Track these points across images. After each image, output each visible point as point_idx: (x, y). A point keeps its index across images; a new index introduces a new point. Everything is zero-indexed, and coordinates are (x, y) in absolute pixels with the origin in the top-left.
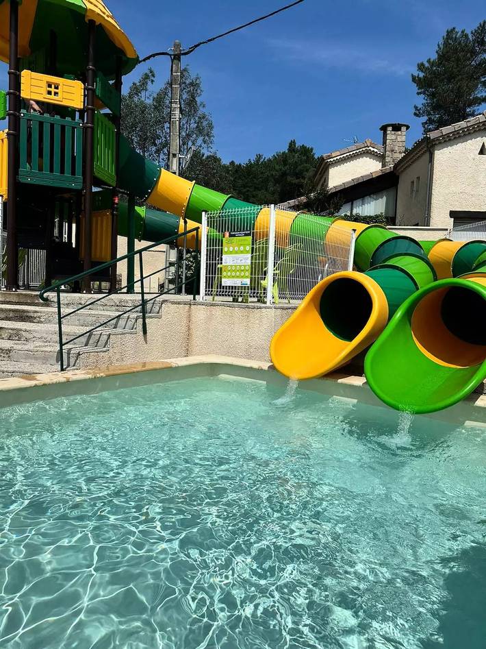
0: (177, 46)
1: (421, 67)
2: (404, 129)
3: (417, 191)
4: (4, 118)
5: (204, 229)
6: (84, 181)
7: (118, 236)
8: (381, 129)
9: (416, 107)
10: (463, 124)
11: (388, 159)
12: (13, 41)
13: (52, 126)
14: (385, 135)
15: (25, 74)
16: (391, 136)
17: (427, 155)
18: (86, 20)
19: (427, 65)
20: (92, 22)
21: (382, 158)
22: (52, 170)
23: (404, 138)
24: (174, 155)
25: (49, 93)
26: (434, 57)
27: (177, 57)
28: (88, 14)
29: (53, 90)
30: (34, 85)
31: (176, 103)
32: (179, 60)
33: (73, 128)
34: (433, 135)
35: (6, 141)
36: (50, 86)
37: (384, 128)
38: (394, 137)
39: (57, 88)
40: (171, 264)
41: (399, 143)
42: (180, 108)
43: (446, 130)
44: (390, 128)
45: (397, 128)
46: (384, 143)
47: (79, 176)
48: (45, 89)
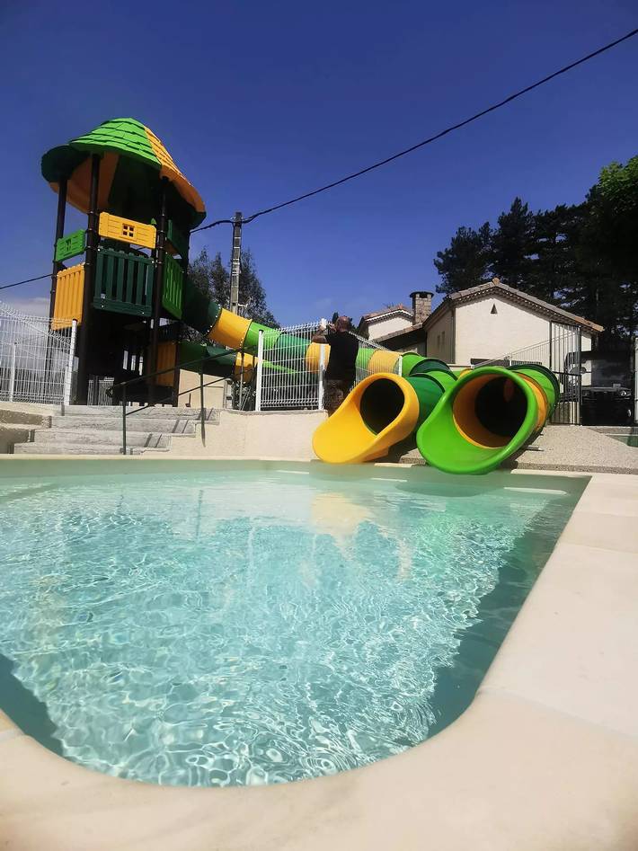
0: (239, 214)
1: (439, 254)
2: (429, 296)
3: (443, 343)
4: (82, 253)
5: (260, 361)
6: (153, 311)
7: (181, 370)
8: (411, 296)
9: (437, 287)
10: (477, 289)
11: (417, 320)
12: (93, 195)
13: (126, 261)
14: (414, 301)
15: (104, 216)
16: (419, 301)
17: (450, 313)
18: (161, 177)
19: (444, 253)
20: (166, 178)
21: (412, 319)
22: (124, 300)
23: (430, 304)
24: (234, 304)
25: (125, 233)
26: (450, 247)
27: (238, 224)
28: (163, 170)
29: (128, 231)
30: (111, 226)
31: (237, 261)
32: (240, 226)
33: (146, 265)
34: (454, 296)
35: (83, 272)
36: (126, 228)
37: (413, 296)
38: (421, 302)
39: (132, 229)
40: (229, 398)
41: (427, 306)
42: (241, 266)
43: (464, 293)
44: (418, 295)
45: (423, 295)
46: (414, 307)
47: (149, 305)
48: (121, 230)
